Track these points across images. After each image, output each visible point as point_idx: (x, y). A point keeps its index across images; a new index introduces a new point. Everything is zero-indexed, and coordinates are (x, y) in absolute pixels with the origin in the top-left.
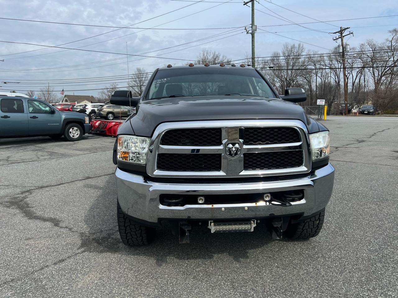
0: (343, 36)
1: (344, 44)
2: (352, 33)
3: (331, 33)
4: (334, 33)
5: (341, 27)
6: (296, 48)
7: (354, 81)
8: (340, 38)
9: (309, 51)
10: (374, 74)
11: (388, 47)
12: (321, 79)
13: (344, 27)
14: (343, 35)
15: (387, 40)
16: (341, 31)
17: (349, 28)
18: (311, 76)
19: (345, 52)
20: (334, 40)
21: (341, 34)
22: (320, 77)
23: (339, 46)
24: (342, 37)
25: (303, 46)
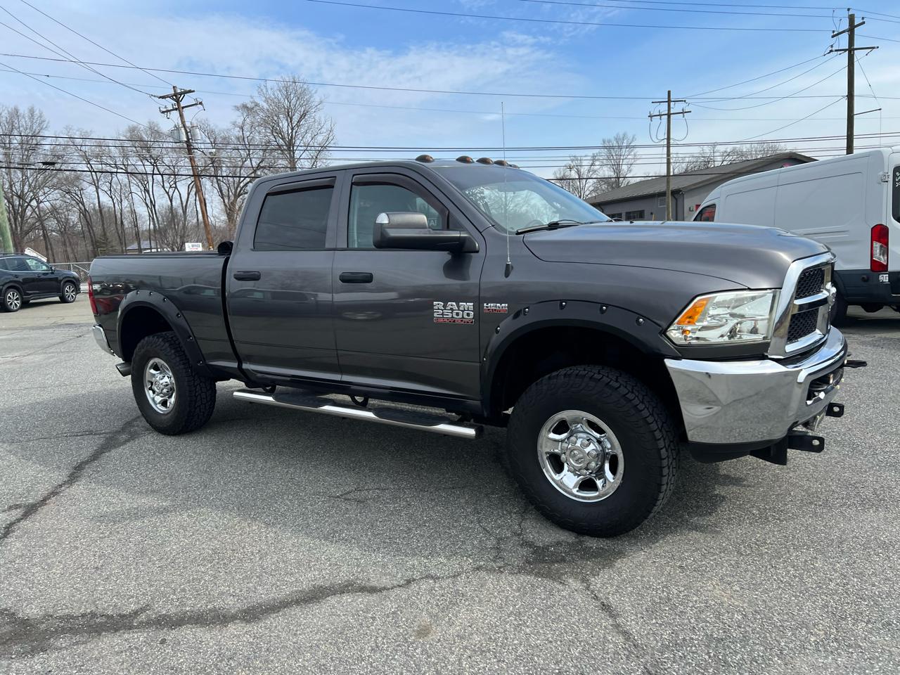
0: (183, 108)
1: (188, 124)
2: (201, 103)
3: (155, 96)
4: (160, 97)
5: (174, 87)
6: (24, 117)
7: (184, 205)
8: (176, 109)
9: (70, 129)
10: (221, 191)
11: (238, 139)
12: (111, 197)
13: (181, 87)
14: (182, 104)
15: (234, 124)
16: (175, 95)
17: (193, 91)
18: (82, 189)
19: (191, 141)
20: (163, 112)
21: (178, 101)
22: (109, 192)
23: (177, 128)
24: (179, 109)
25: (41, 114)
